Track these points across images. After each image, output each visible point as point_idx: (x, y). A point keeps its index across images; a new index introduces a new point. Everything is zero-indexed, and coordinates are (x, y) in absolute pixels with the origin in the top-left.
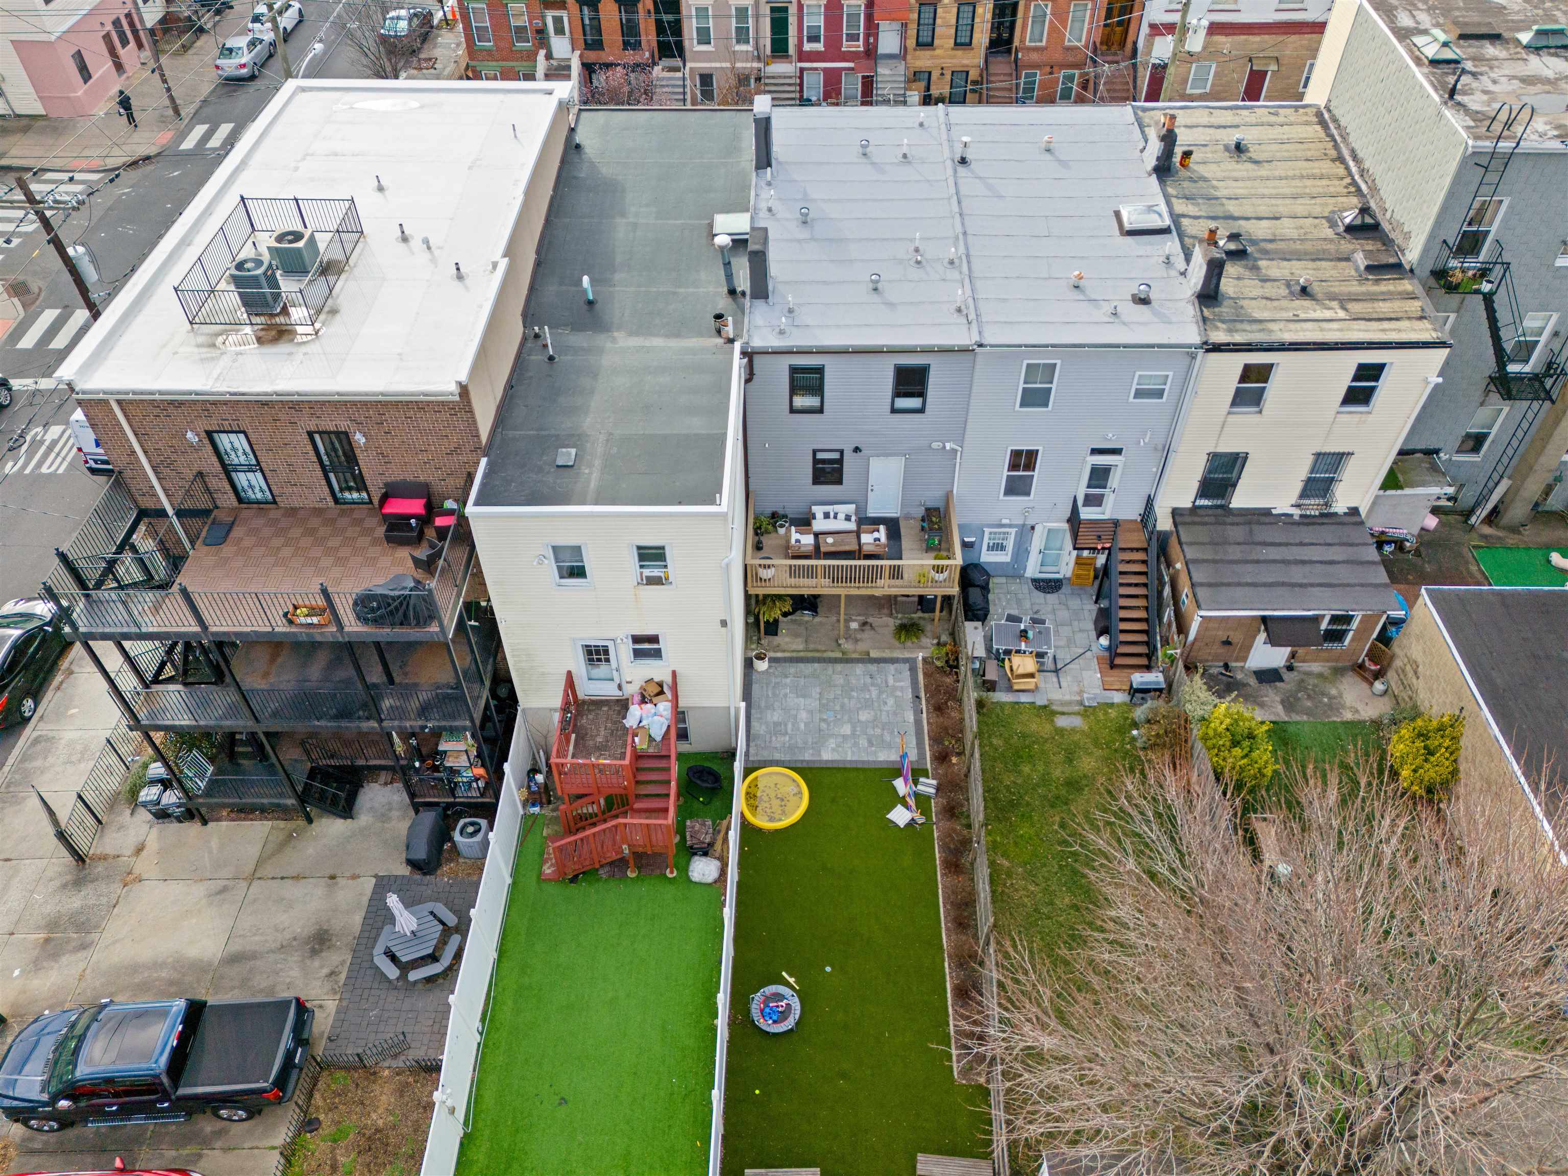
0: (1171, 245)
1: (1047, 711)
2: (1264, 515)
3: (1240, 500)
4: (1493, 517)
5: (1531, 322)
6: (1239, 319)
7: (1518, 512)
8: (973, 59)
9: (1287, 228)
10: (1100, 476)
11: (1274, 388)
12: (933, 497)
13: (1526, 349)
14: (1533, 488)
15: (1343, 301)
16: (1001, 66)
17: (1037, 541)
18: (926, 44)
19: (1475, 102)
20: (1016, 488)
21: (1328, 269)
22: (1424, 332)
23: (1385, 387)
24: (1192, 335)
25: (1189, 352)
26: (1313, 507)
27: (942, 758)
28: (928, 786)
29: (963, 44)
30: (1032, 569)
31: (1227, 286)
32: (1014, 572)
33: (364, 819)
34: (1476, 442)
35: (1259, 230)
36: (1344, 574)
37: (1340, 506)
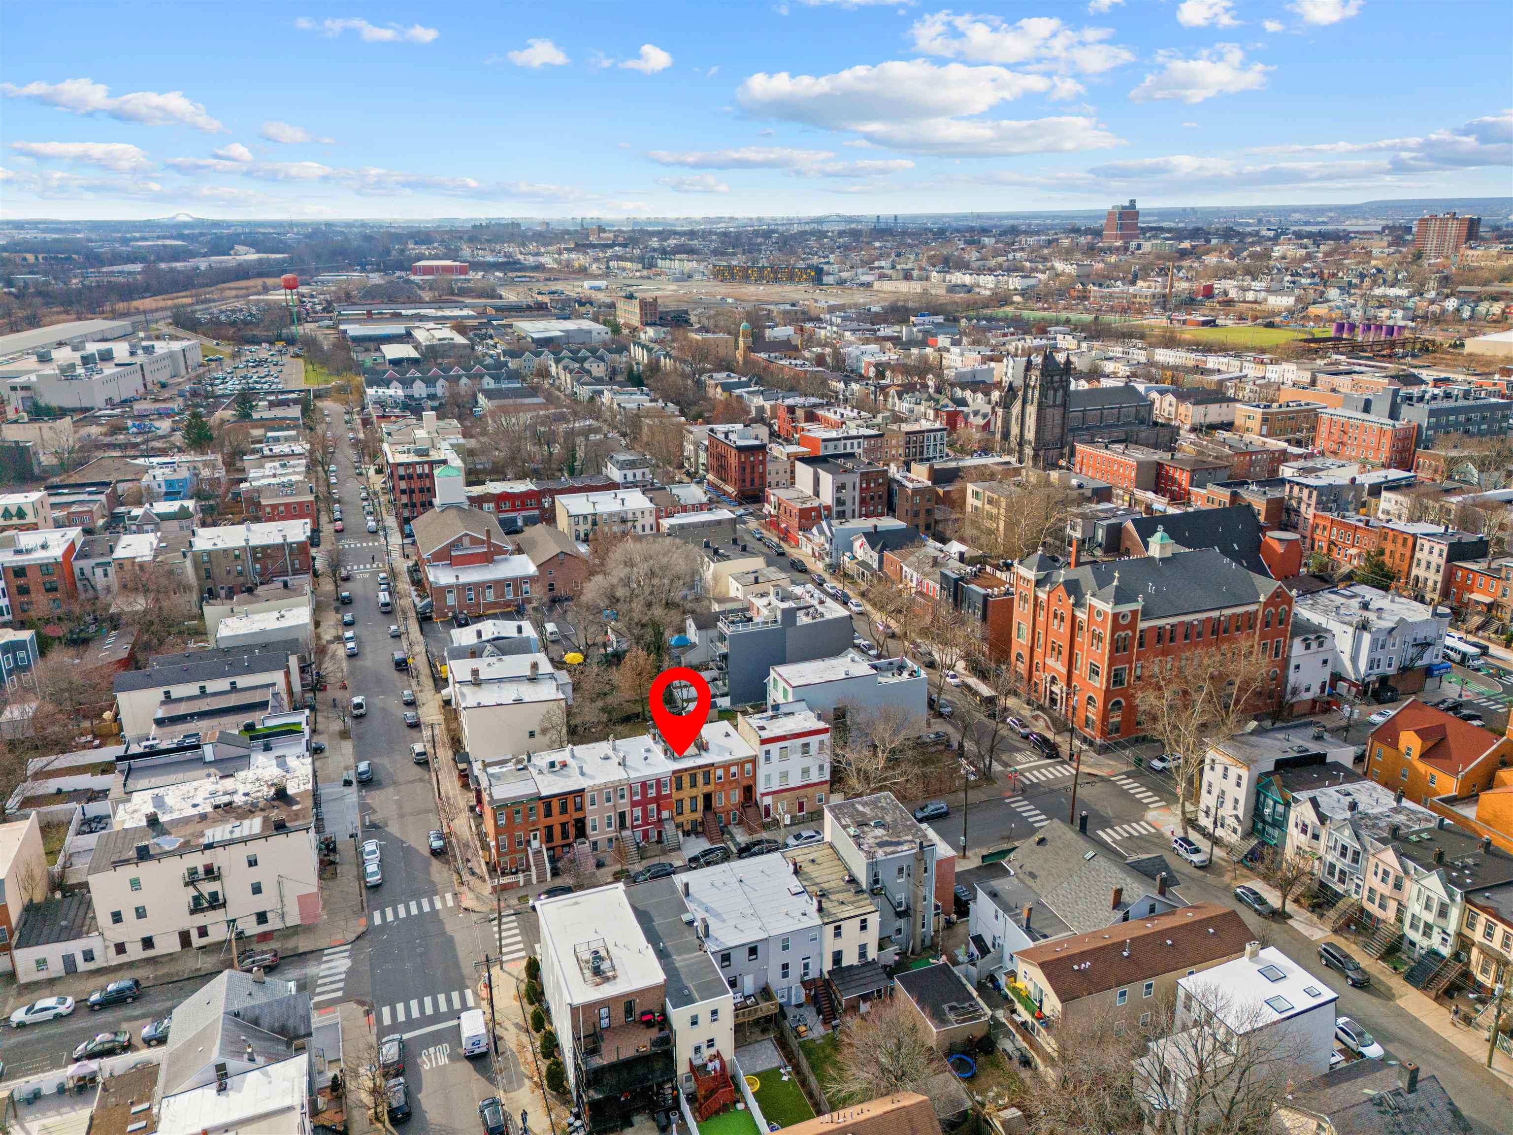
0: (806, 896)
1: (813, 1040)
2: (851, 967)
3: (845, 963)
4: (913, 952)
5: (898, 897)
6: (829, 915)
7: (918, 949)
8: (698, 816)
9: (833, 884)
10: (806, 966)
11: (843, 931)
12: (762, 984)
13: (900, 904)
14: (919, 941)
15: (852, 903)
16: (710, 816)
17: (793, 992)
18: (681, 813)
19: (865, 847)
20: (785, 975)
21: (846, 895)
22: (872, 908)
23: (869, 923)
24: (819, 921)
25: (820, 926)
26: (863, 961)
27: (790, 1061)
28: (789, 1069)
29: (694, 810)
30: (793, 1002)
31: (824, 905)
32: (789, 1003)
33: (637, 1126)
34: (899, 931)
35: (826, 886)
36: (876, 978)
37: (870, 959)
